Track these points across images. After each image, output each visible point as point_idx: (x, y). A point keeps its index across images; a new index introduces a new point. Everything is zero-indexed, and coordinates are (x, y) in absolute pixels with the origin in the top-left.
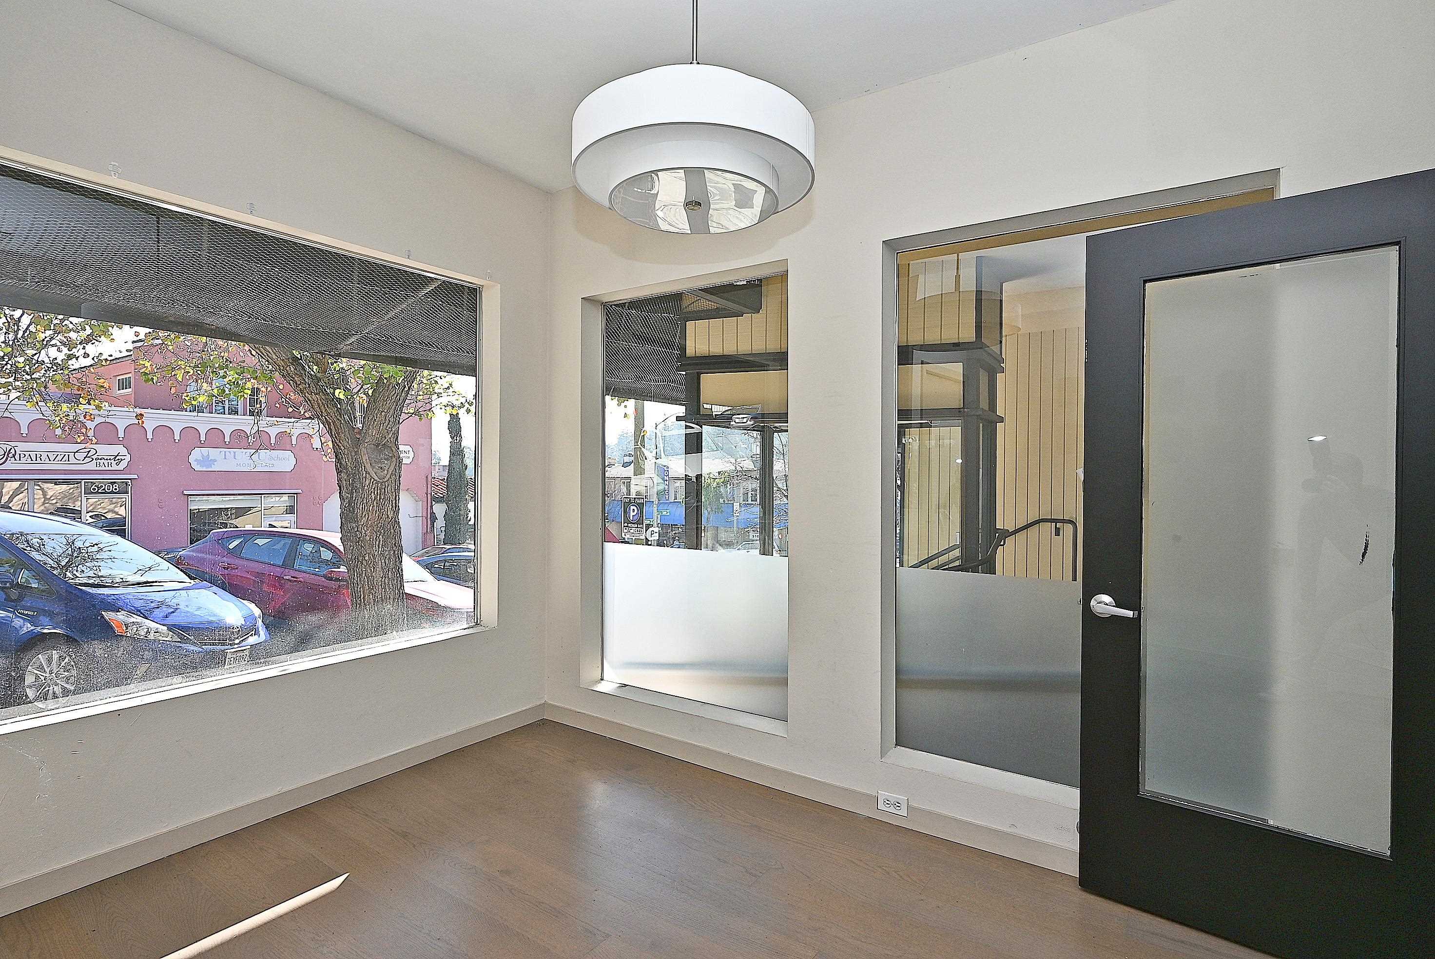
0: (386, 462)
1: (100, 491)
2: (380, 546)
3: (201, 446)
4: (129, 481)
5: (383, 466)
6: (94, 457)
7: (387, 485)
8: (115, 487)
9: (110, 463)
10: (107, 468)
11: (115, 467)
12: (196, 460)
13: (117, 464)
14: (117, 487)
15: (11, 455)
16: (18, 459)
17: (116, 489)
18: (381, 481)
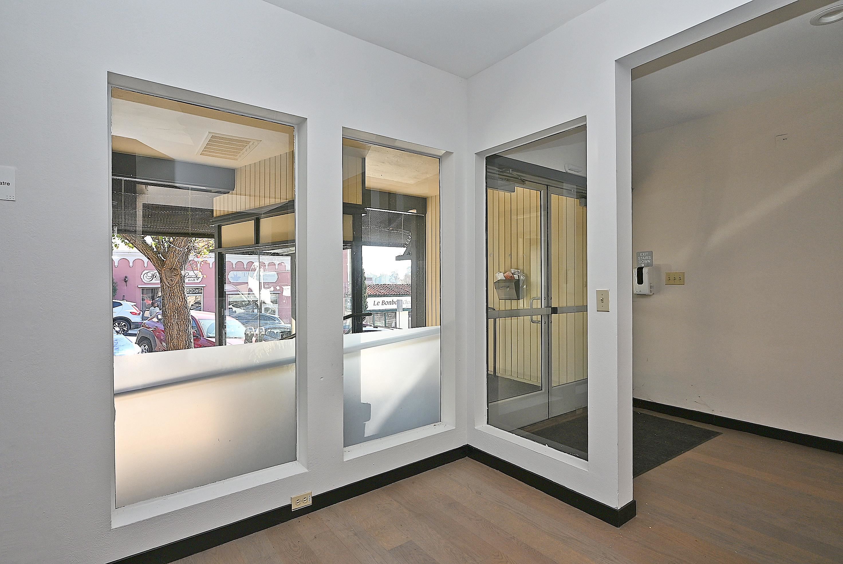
0: (174, 277)
1: (190, 292)
2: (176, 319)
3: (234, 270)
4: (202, 288)
5: (172, 279)
6: (188, 277)
7: (174, 288)
8: (196, 291)
9: (194, 280)
10: (193, 282)
11: (196, 281)
12: (231, 277)
13: (197, 280)
14: (197, 291)
15: (154, 276)
16: (157, 278)
17: (197, 292)
18: (171, 286)
